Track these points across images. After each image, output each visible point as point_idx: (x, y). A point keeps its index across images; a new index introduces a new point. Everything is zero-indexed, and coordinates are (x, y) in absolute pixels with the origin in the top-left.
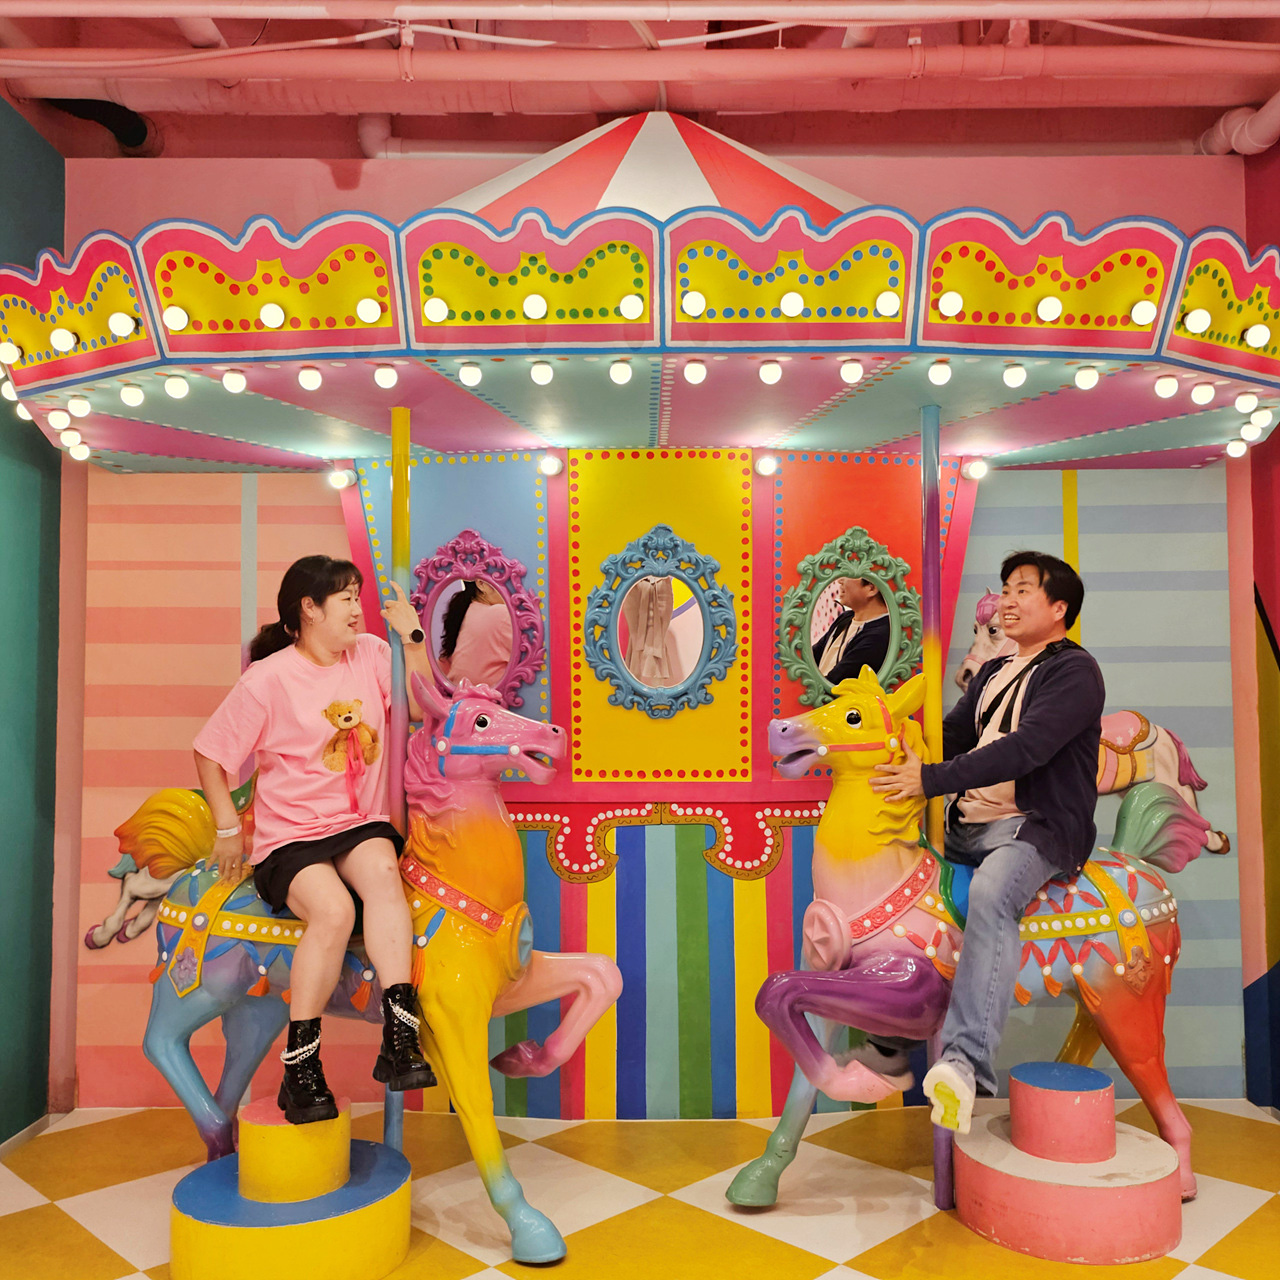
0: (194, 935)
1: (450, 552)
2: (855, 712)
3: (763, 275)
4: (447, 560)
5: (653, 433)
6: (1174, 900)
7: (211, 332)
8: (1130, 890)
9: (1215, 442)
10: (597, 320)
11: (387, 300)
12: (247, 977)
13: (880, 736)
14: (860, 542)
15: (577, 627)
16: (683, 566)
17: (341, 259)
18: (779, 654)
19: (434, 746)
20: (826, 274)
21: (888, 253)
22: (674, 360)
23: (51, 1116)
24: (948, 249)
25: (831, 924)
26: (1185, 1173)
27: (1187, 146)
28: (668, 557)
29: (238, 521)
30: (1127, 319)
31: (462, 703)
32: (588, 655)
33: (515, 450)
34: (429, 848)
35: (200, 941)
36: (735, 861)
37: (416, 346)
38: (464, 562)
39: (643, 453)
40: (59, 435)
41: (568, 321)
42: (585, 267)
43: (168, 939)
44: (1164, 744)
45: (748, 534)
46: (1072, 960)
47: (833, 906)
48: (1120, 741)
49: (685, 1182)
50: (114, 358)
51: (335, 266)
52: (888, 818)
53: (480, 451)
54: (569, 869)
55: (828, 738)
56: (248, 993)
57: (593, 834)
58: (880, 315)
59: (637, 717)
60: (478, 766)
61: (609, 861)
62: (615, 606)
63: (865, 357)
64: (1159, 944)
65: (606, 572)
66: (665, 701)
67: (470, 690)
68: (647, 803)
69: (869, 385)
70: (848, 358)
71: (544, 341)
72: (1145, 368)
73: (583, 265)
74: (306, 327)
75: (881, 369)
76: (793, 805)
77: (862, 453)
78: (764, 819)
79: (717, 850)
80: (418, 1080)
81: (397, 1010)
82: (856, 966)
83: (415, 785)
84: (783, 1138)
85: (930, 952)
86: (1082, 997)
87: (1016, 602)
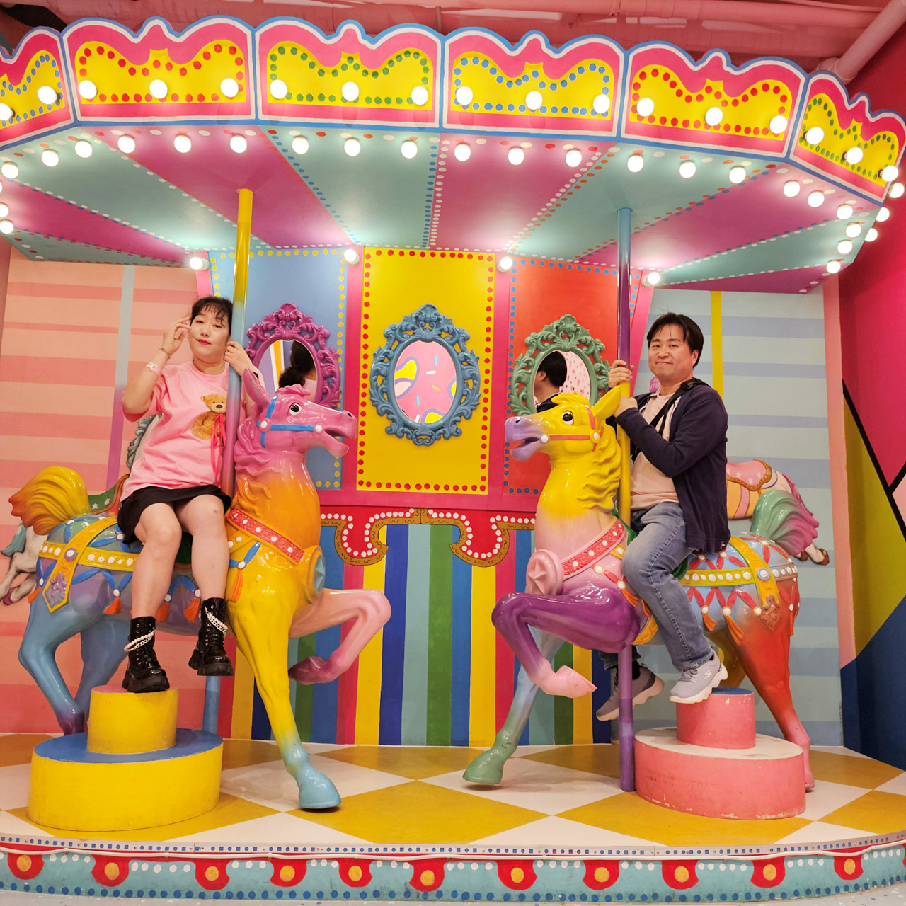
0: (66, 564)
1: (274, 319)
2: (569, 413)
3: (514, 80)
4: (271, 324)
5: (426, 230)
6: (795, 566)
7: (113, 102)
8: (764, 557)
9: (817, 263)
10: (394, 106)
11: (243, 82)
12: (104, 597)
13: (586, 430)
14: (570, 325)
15: (365, 376)
16: (444, 335)
17: (212, 51)
18: (510, 403)
19: (258, 427)
20: (558, 81)
21: (602, 70)
22: (448, 143)
24: (643, 70)
25: (549, 566)
28: (432, 327)
29: (119, 298)
30: (767, 130)
31: (281, 397)
32: (372, 396)
33: (325, 246)
34: (251, 499)
35: (70, 569)
36: (473, 553)
37: (262, 117)
38: (284, 326)
39: (418, 253)
41: (373, 105)
42: (388, 66)
43: (45, 569)
44: (782, 485)
45: (491, 314)
46: (723, 606)
47: (550, 553)
48: (751, 482)
49: (431, 775)
50: (39, 124)
51: (207, 56)
52: (592, 491)
53: (300, 247)
54: (351, 555)
55: (549, 430)
57: (370, 530)
58: (596, 113)
59: (406, 445)
60: (289, 441)
61: (381, 550)
62: (393, 361)
63: (585, 146)
64: (785, 595)
65: (387, 336)
66: (427, 432)
68: (410, 508)
69: (584, 181)
70: (572, 147)
71: (355, 119)
72: (779, 171)
73: (385, 65)
74: (182, 100)
75: (594, 162)
76: (518, 514)
77: (572, 262)
78: (496, 523)
79: (461, 544)
80: (218, 669)
81: (211, 616)
82: (566, 594)
83: (242, 456)
84: (507, 734)
85: (621, 585)
86: (729, 631)
87: (669, 353)
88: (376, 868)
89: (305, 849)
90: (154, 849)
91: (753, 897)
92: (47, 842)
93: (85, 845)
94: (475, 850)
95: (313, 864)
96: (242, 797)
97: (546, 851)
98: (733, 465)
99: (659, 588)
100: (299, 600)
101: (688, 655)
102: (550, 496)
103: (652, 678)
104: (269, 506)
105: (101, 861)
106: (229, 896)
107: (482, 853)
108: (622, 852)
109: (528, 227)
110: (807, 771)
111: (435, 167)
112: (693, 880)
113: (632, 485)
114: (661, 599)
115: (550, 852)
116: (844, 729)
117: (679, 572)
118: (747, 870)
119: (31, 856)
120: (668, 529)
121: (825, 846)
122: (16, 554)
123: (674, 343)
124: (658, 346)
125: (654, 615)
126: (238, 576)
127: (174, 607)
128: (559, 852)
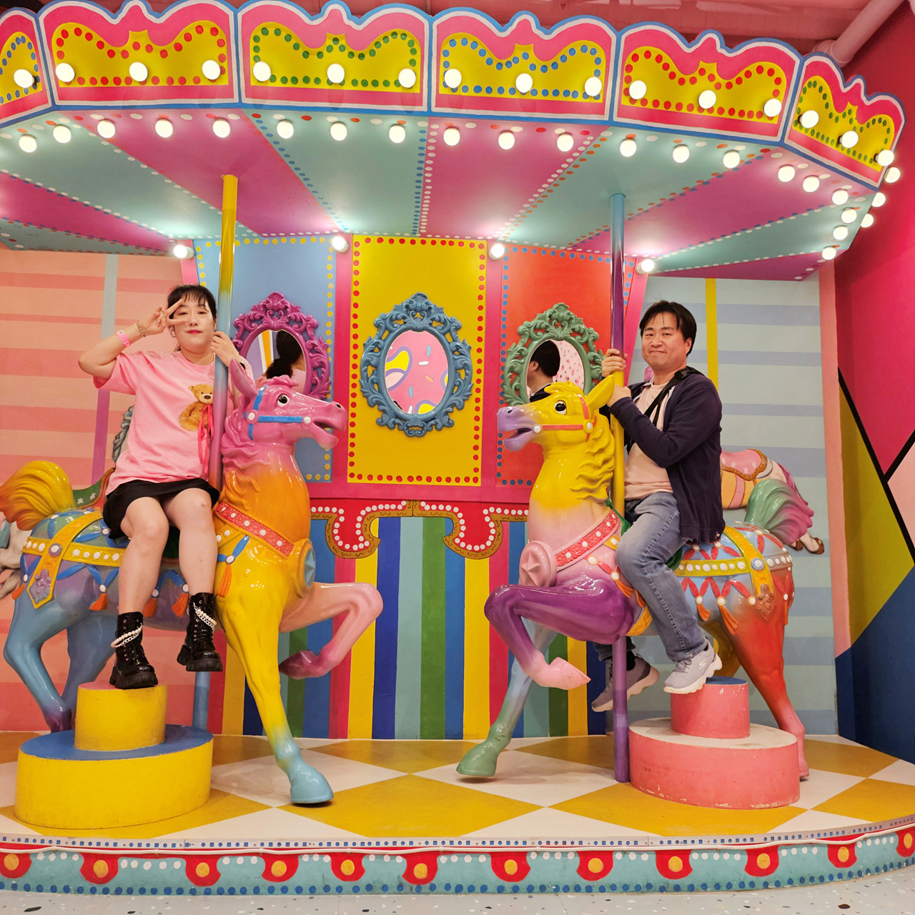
0: (50, 560)
1: (262, 309)
2: (561, 403)
3: (504, 62)
4: (259, 314)
6: (790, 556)
7: (91, 86)
8: (759, 547)
9: (813, 250)
10: (381, 88)
11: (225, 64)
12: (90, 594)
13: (580, 420)
14: (564, 314)
15: (355, 366)
16: (435, 324)
17: (193, 33)
18: (503, 393)
19: (245, 419)
20: (549, 64)
21: (593, 52)
22: (437, 127)
24: (635, 52)
25: (543, 557)
26: (800, 758)
28: (423, 317)
29: (102, 288)
30: (761, 113)
31: (269, 388)
32: (362, 387)
33: (313, 234)
34: (239, 492)
35: (55, 564)
36: (466, 545)
37: (246, 100)
38: (272, 316)
39: (408, 240)
41: (360, 88)
42: (374, 48)
43: (29, 564)
45: (483, 303)
46: (717, 596)
47: (543, 544)
48: (746, 471)
50: (16, 109)
51: (188, 37)
52: (584, 481)
53: (287, 235)
54: (342, 548)
55: (541, 420)
56: (91, 607)
57: (361, 523)
58: (588, 96)
59: (397, 435)
60: (278, 433)
61: (373, 543)
62: (383, 352)
63: (576, 130)
64: (780, 584)
65: (378, 326)
66: (419, 423)
68: (402, 500)
69: (576, 166)
70: (563, 131)
71: (341, 102)
72: (773, 156)
73: (372, 46)
74: (163, 83)
75: (586, 146)
76: (511, 505)
77: (566, 249)
78: (489, 514)
79: (455, 535)
80: (207, 665)
81: (199, 612)
82: (559, 585)
83: (230, 449)
84: (501, 727)
85: (615, 576)
86: (724, 623)
87: (662, 342)
88: (369, 862)
89: (296, 844)
90: (144, 846)
91: (747, 886)
92: (35, 841)
93: (74, 843)
94: (468, 842)
95: (305, 858)
96: (233, 792)
97: (540, 843)
98: (729, 454)
99: (653, 578)
100: (289, 594)
101: (682, 646)
102: (542, 488)
103: (647, 668)
104: (257, 499)
105: (90, 859)
106: (220, 892)
107: (475, 846)
108: (616, 843)
109: (519, 214)
110: (801, 760)
111: (424, 152)
112: (687, 869)
113: (626, 475)
114: (655, 590)
115: (544, 844)
116: (839, 718)
117: (673, 562)
118: (741, 859)
119: (18, 855)
120: (662, 519)
121: (819, 835)
123: (667, 331)
124: (651, 335)
125: (649, 607)
126: (227, 570)
127: (162, 602)
128: (552, 844)
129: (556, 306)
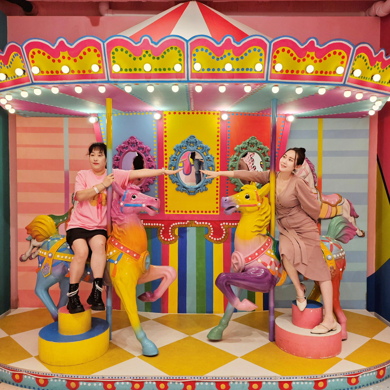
0: (49, 259)
1: (127, 143)
2: (248, 195)
3: (219, 57)
4: (127, 146)
5: (189, 107)
6: (344, 252)
7: (47, 74)
8: (330, 249)
9: (365, 110)
10: (167, 72)
12: (65, 272)
13: (255, 202)
14: (254, 141)
16: (199, 148)
17: (87, 51)
19: (119, 204)
20: (239, 57)
21: (259, 51)
22: (192, 85)
23: (12, 310)
24: (278, 49)
25: (239, 258)
26: (343, 332)
27: (363, 13)
28: (194, 145)
29: (63, 132)
30: (335, 72)
31: (128, 191)
33: (146, 111)
34: (118, 235)
35: (50, 261)
36: (214, 238)
37: (111, 80)
38: (131, 146)
39: (186, 113)
40: (5, 105)
41: (158, 72)
42: (163, 54)
43: (41, 260)
44: (346, 204)
45: (219, 138)
47: (239, 253)
48: (333, 203)
49: (196, 332)
50: (18, 82)
51: (85, 53)
52: (257, 227)
53: (136, 112)
54: (164, 240)
55: (239, 203)
56: (65, 276)
57: (171, 230)
58: (256, 71)
59: (184, 195)
60: (133, 210)
61: (176, 238)
62: (178, 160)
63: (252, 84)
65: (175, 150)
66: (193, 190)
67: (130, 187)
68: (187, 220)
69: (254, 93)
70: (246, 85)
71: (151, 78)
72: (341, 88)
73: (162, 54)
74: (76, 73)
75: (258, 88)
76: (232, 221)
77: (255, 113)
78: (223, 226)
79: (208, 235)
81: (97, 286)
82: (246, 271)
83: (114, 215)
84: (224, 321)
85: (268, 267)
88: (170, 384)
89: (143, 378)
90: (88, 378)
92: (49, 375)
93: (63, 376)
94: (207, 378)
95: (146, 383)
97: (234, 378)
98: (325, 196)
100: (139, 274)
104: (125, 238)
105: (69, 382)
107: (209, 379)
108: (263, 379)
109: (233, 105)
112: (291, 388)
115: (236, 379)
116: (367, 303)
118: (312, 385)
119: (44, 379)
121: (344, 374)
122: (32, 240)
126: (115, 266)
128: (239, 379)
129: (251, 138)
